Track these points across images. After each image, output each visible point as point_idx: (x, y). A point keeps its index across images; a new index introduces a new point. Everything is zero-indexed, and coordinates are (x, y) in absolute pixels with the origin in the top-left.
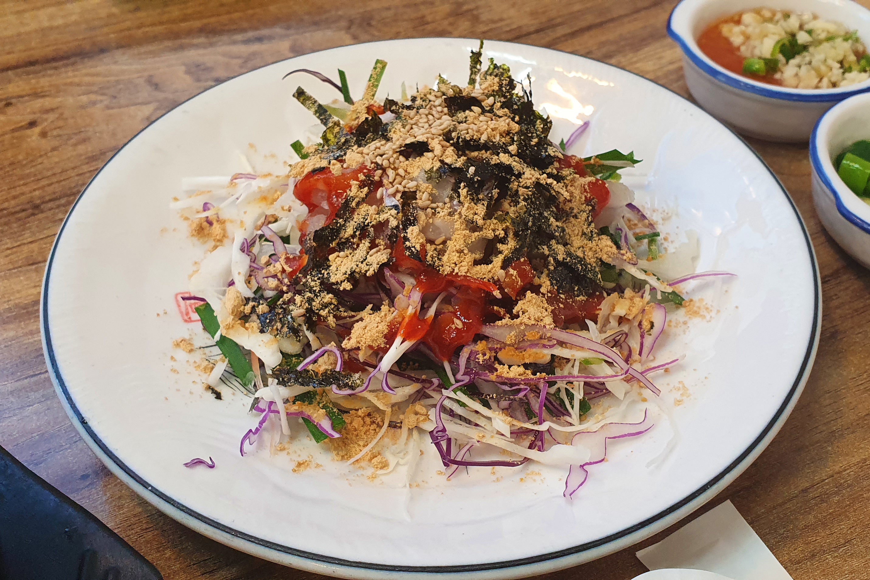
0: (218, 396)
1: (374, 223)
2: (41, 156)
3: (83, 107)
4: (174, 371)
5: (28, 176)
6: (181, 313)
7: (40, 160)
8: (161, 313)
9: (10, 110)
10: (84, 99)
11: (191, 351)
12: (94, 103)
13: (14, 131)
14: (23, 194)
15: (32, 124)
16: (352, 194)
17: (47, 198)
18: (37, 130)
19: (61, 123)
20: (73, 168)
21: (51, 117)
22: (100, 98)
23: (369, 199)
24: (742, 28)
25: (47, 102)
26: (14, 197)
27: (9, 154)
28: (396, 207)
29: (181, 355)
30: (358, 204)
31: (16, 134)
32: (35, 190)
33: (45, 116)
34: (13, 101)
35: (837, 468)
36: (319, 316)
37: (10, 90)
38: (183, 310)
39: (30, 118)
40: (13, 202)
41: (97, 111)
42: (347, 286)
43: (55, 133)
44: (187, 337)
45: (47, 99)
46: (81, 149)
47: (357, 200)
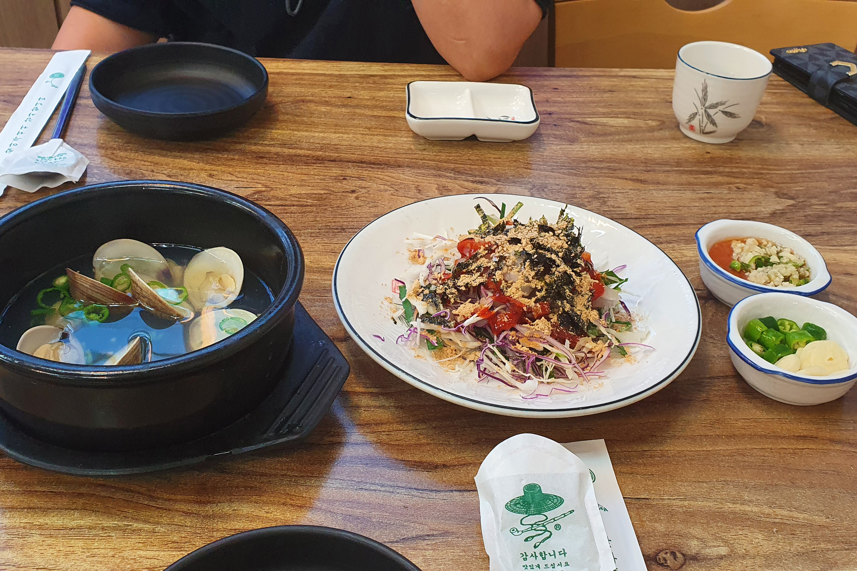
0: (395, 323)
1: (485, 266)
2: (353, 207)
3: (380, 191)
4: (381, 307)
5: (344, 214)
6: (392, 288)
7: (352, 209)
8: (384, 284)
9: (345, 182)
10: (382, 187)
11: (391, 303)
12: (386, 191)
13: (343, 192)
14: (339, 222)
15: (353, 192)
16: (480, 251)
17: (349, 227)
18: (355, 195)
19: (367, 195)
20: (366, 218)
21: (363, 191)
22: (390, 189)
23: (486, 256)
24: (743, 244)
25: (364, 184)
26: (335, 222)
27: (338, 202)
28: (496, 262)
29: (386, 303)
30: (481, 257)
31: (344, 194)
32: (345, 222)
33: (360, 190)
34: (348, 178)
35: (666, 449)
36: (448, 297)
37: (348, 172)
38: (394, 286)
39: (354, 188)
40: (333, 224)
41: (387, 195)
42: (463, 288)
43: (362, 199)
44: (391, 298)
45: (364, 182)
46: (372, 210)
47: (481, 255)
